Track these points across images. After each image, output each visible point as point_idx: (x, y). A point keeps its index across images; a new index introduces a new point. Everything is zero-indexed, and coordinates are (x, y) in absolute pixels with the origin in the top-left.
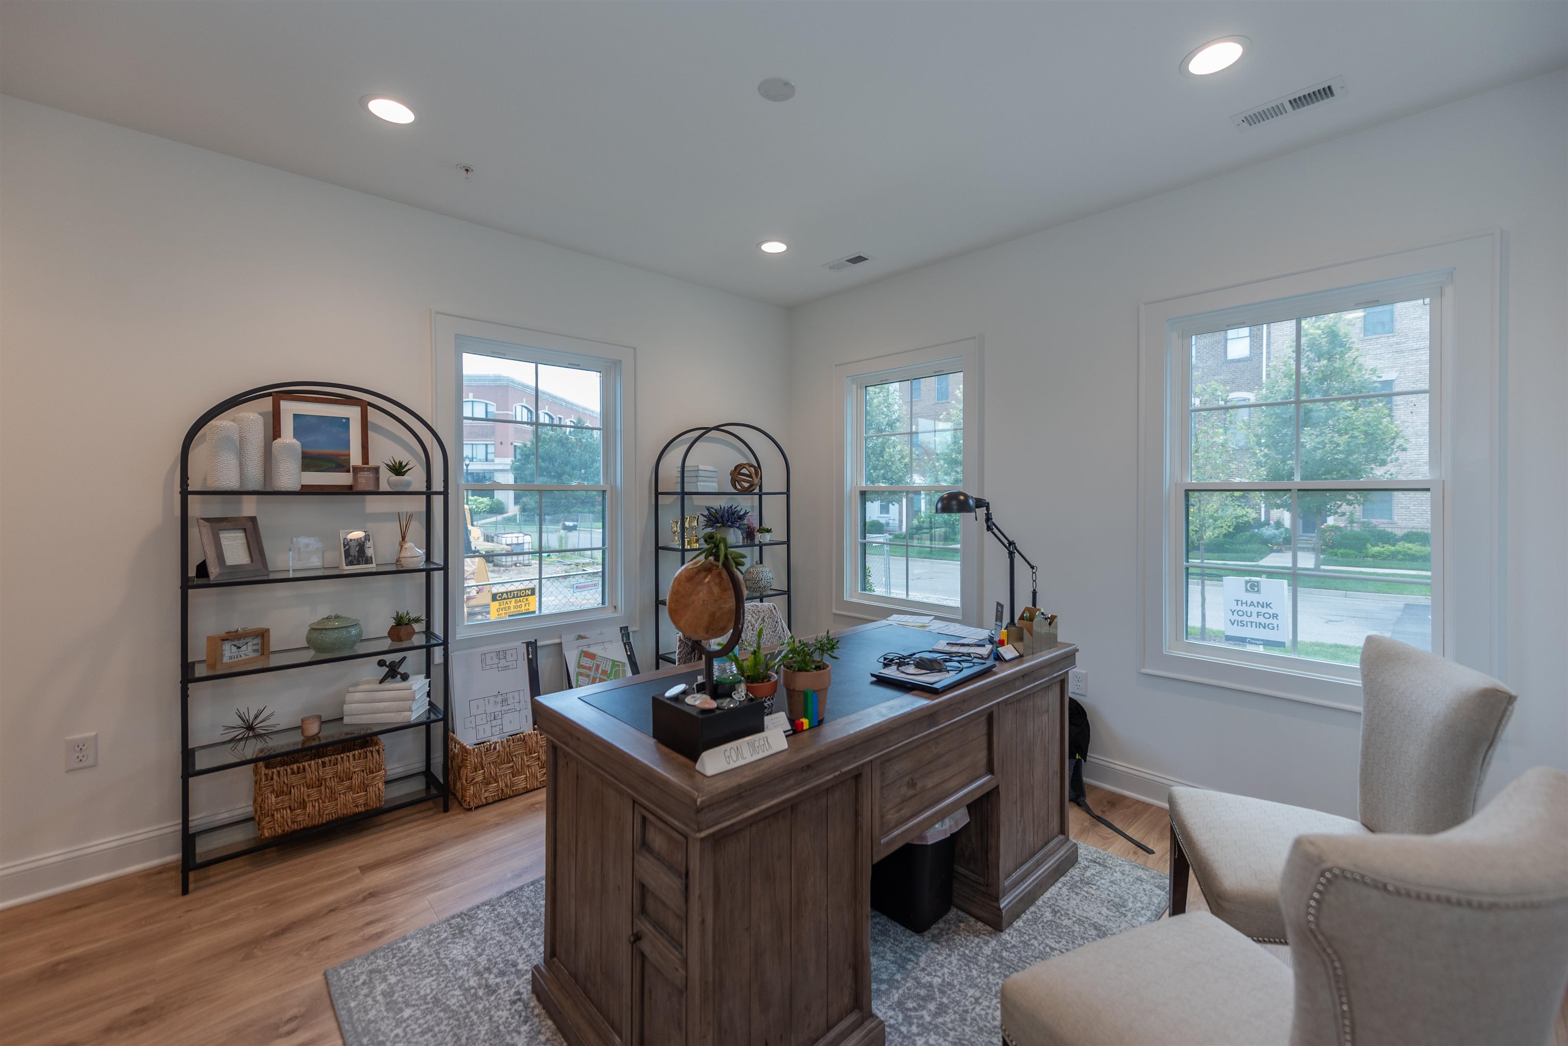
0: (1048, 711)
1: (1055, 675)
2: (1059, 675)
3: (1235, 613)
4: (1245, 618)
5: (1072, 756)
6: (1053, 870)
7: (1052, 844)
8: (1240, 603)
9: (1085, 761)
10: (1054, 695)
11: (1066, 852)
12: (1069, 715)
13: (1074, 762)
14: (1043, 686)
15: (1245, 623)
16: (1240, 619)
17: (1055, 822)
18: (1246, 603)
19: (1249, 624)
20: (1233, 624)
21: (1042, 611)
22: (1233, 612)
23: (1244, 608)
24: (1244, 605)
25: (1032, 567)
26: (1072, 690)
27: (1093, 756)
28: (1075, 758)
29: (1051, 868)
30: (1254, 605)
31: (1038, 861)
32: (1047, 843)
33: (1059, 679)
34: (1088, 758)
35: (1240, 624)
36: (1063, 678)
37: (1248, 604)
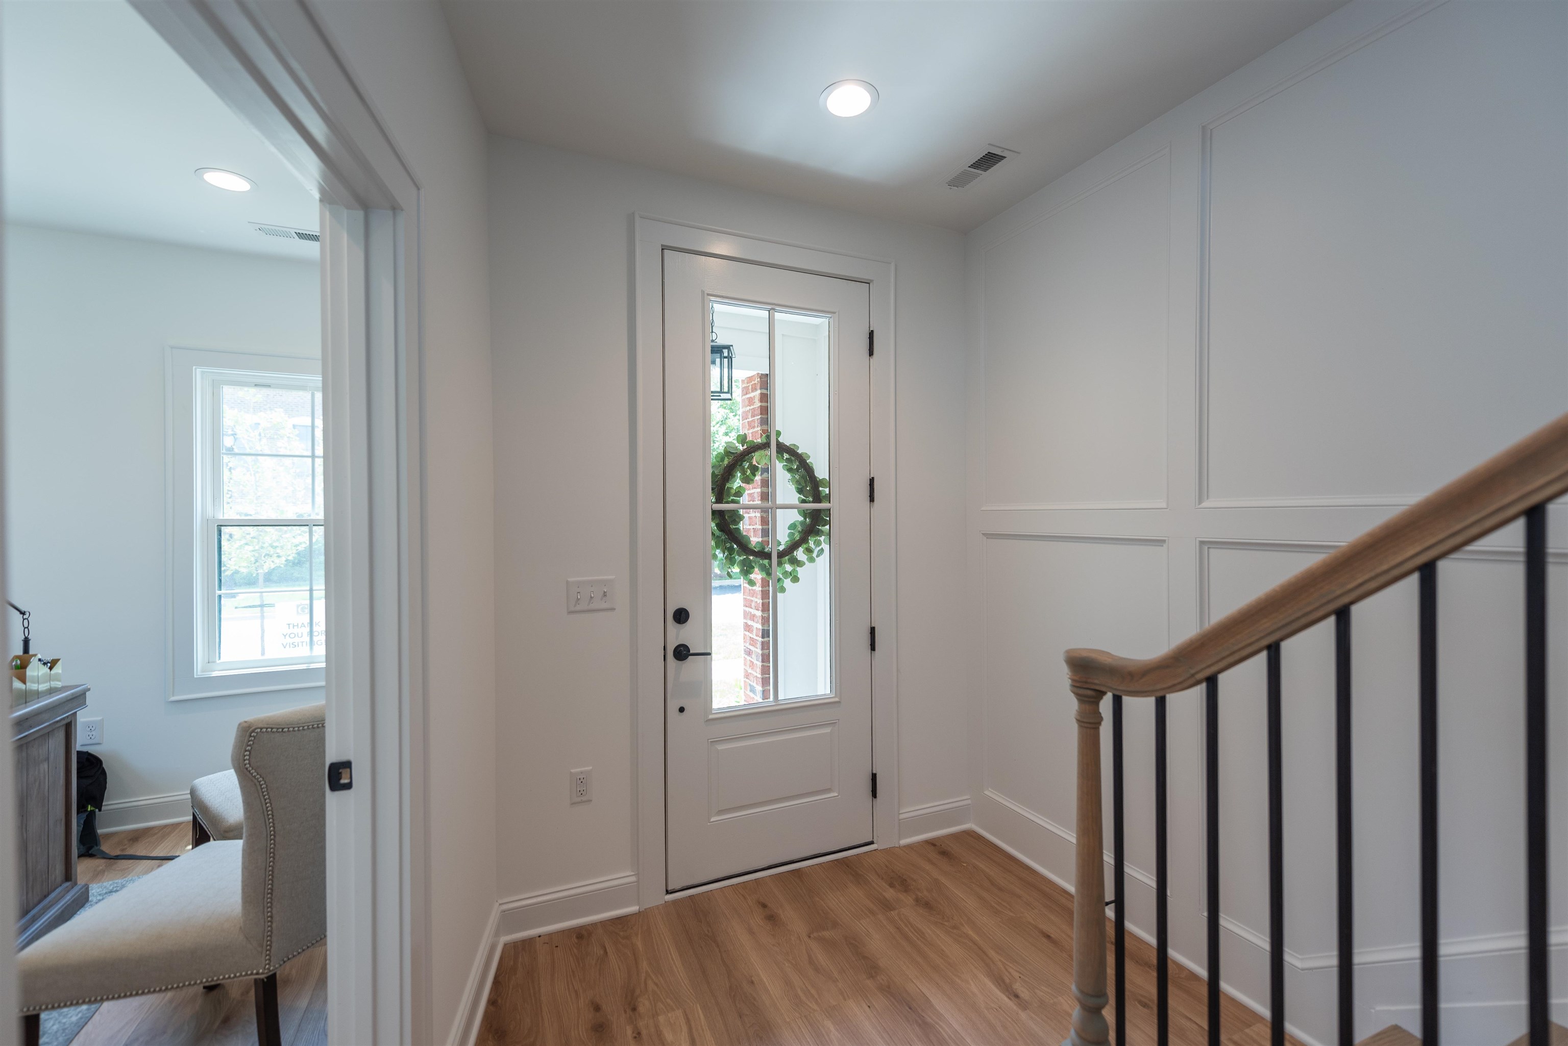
0: (48, 759)
1: (58, 718)
2: (63, 719)
3: (287, 636)
4: (297, 640)
5: (81, 808)
6: (55, 918)
7: (53, 895)
8: (291, 626)
9: (100, 810)
10: (57, 742)
11: (72, 898)
12: (78, 769)
13: (84, 816)
14: (41, 733)
15: (296, 644)
16: (291, 641)
17: (57, 872)
18: (298, 625)
19: (300, 644)
20: (285, 648)
21: (39, 656)
22: (285, 636)
23: (296, 630)
24: (295, 627)
25: (23, 613)
26: (81, 742)
27: (111, 802)
28: (86, 811)
29: (53, 917)
30: (304, 626)
31: (34, 916)
32: (45, 897)
33: (64, 722)
34: (103, 808)
35: (292, 646)
36: (68, 720)
37: (300, 626)
